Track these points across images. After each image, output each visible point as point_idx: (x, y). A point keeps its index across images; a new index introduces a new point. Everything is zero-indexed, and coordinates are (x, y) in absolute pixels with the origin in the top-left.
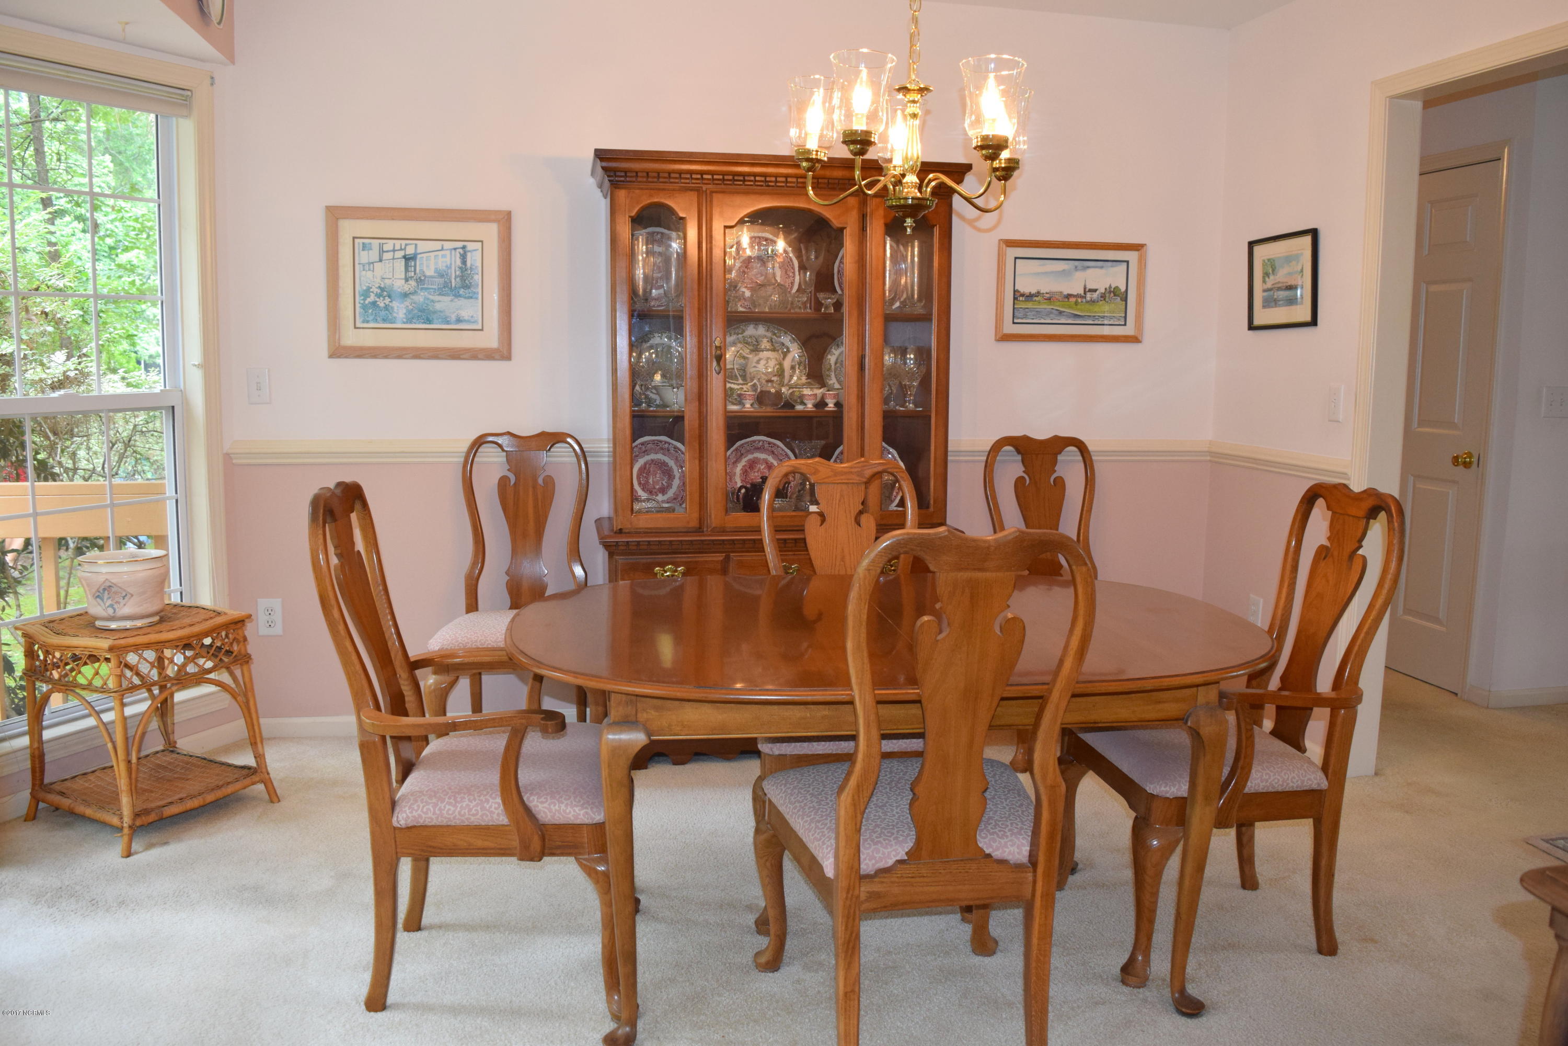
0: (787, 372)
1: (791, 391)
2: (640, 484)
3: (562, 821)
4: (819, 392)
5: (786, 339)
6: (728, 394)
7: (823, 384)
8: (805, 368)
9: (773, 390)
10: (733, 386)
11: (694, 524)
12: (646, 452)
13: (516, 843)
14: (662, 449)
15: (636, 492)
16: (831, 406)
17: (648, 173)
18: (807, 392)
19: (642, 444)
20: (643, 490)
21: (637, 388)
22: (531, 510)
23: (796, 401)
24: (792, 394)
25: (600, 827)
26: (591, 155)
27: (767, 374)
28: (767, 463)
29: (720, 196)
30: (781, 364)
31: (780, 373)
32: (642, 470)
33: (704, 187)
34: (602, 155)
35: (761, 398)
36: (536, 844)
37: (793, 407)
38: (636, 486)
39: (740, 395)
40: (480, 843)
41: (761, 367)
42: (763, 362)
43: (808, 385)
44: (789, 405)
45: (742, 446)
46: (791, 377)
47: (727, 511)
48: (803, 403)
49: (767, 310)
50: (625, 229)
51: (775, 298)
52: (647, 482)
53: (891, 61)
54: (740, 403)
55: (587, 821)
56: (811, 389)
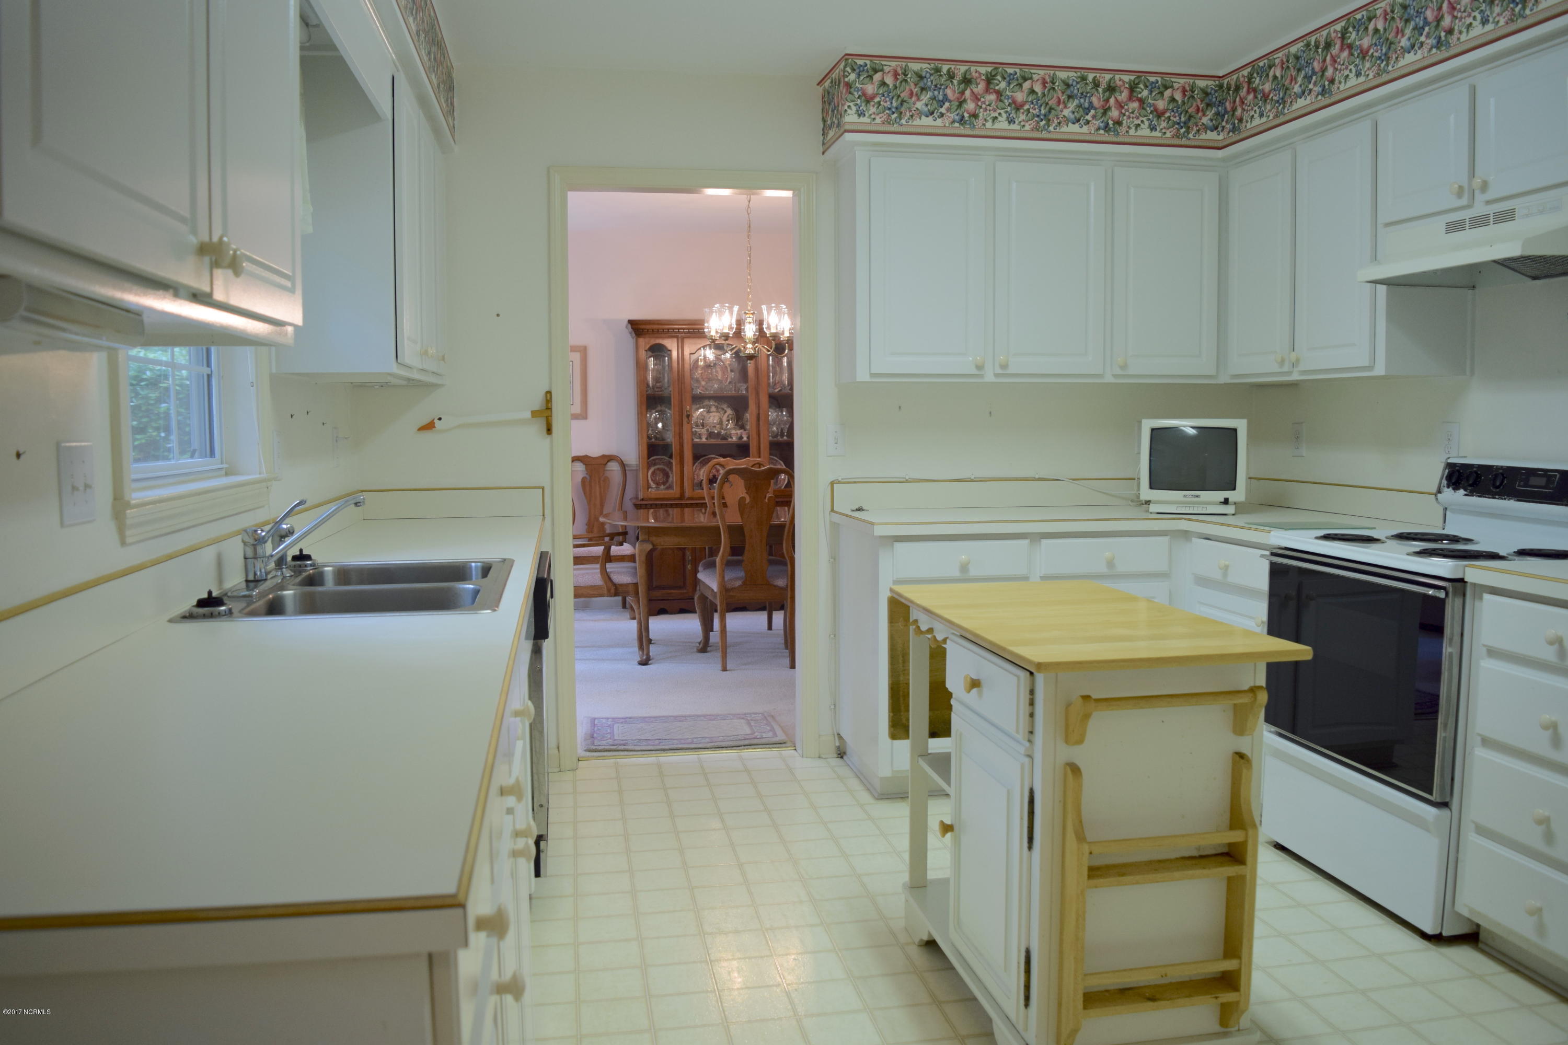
0: (725, 423)
1: (726, 431)
2: (652, 480)
3: (622, 583)
4: (739, 432)
5: (725, 406)
6: (694, 434)
7: (742, 427)
8: (734, 421)
9: (716, 432)
10: (696, 430)
11: (678, 496)
12: (655, 464)
13: (606, 592)
14: (663, 462)
15: (650, 484)
16: (745, 439)
17: (653, 330)
18: (733, 432)
19: (653, 460)
20: (654, 483)
21: (650, 432)
22: (598, 494)
23: (728, 436)
24: (726, 433)
25: (636, 585)
26: (626, 322)
27: (713, 423)
28: (716, 469)
29: (688, 339)
30: (721, 419)
31: (721, 423)
32: (653, 473)
33: (680, 335)
34: (631, 322)
35: (711, 435)
36: (613, 591)
37: (727, 439)
38: (650, 479)
39: (700, 434)
40: (592, 593)
41: (711, 420)
42: (712, 418)
43: (734, 429)
44: (724, 438)
45: (703, 460)
46: (727, 425)
47: (694, 489)
48: (732, 438)
49: (712, 392)
50: (643, 354)
51: (716, 386)
52: (656, 479)
53: (736, 308)
54: (700, 438)
55: (631, 582)
56: (736, 430)
